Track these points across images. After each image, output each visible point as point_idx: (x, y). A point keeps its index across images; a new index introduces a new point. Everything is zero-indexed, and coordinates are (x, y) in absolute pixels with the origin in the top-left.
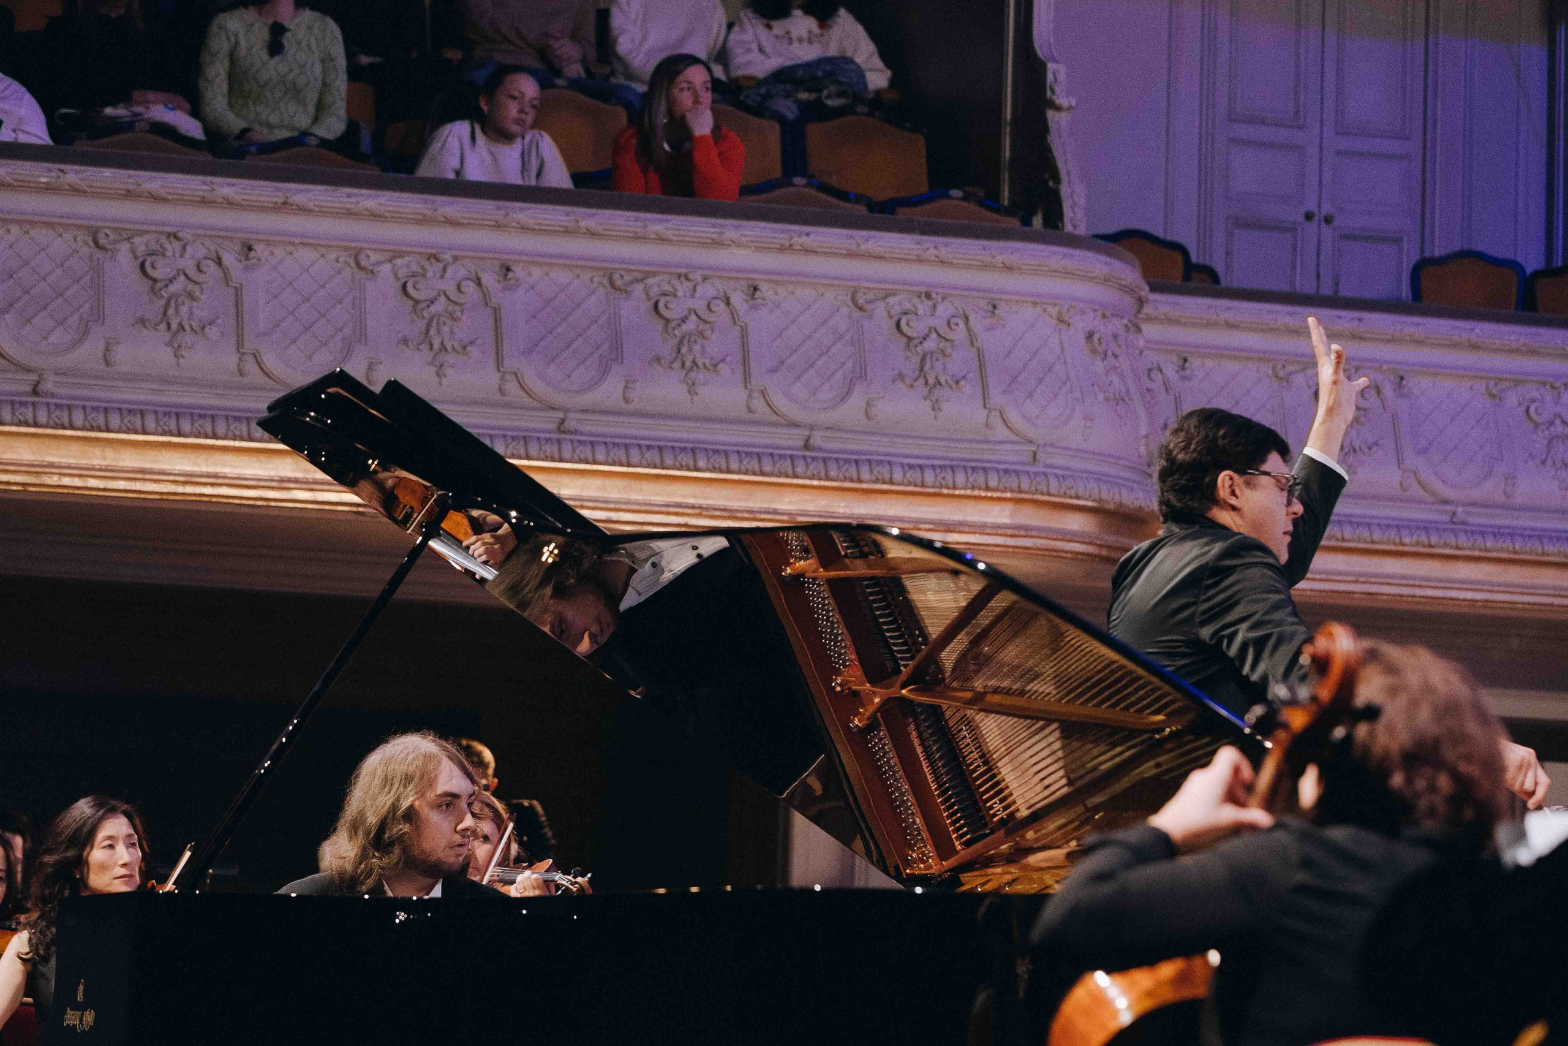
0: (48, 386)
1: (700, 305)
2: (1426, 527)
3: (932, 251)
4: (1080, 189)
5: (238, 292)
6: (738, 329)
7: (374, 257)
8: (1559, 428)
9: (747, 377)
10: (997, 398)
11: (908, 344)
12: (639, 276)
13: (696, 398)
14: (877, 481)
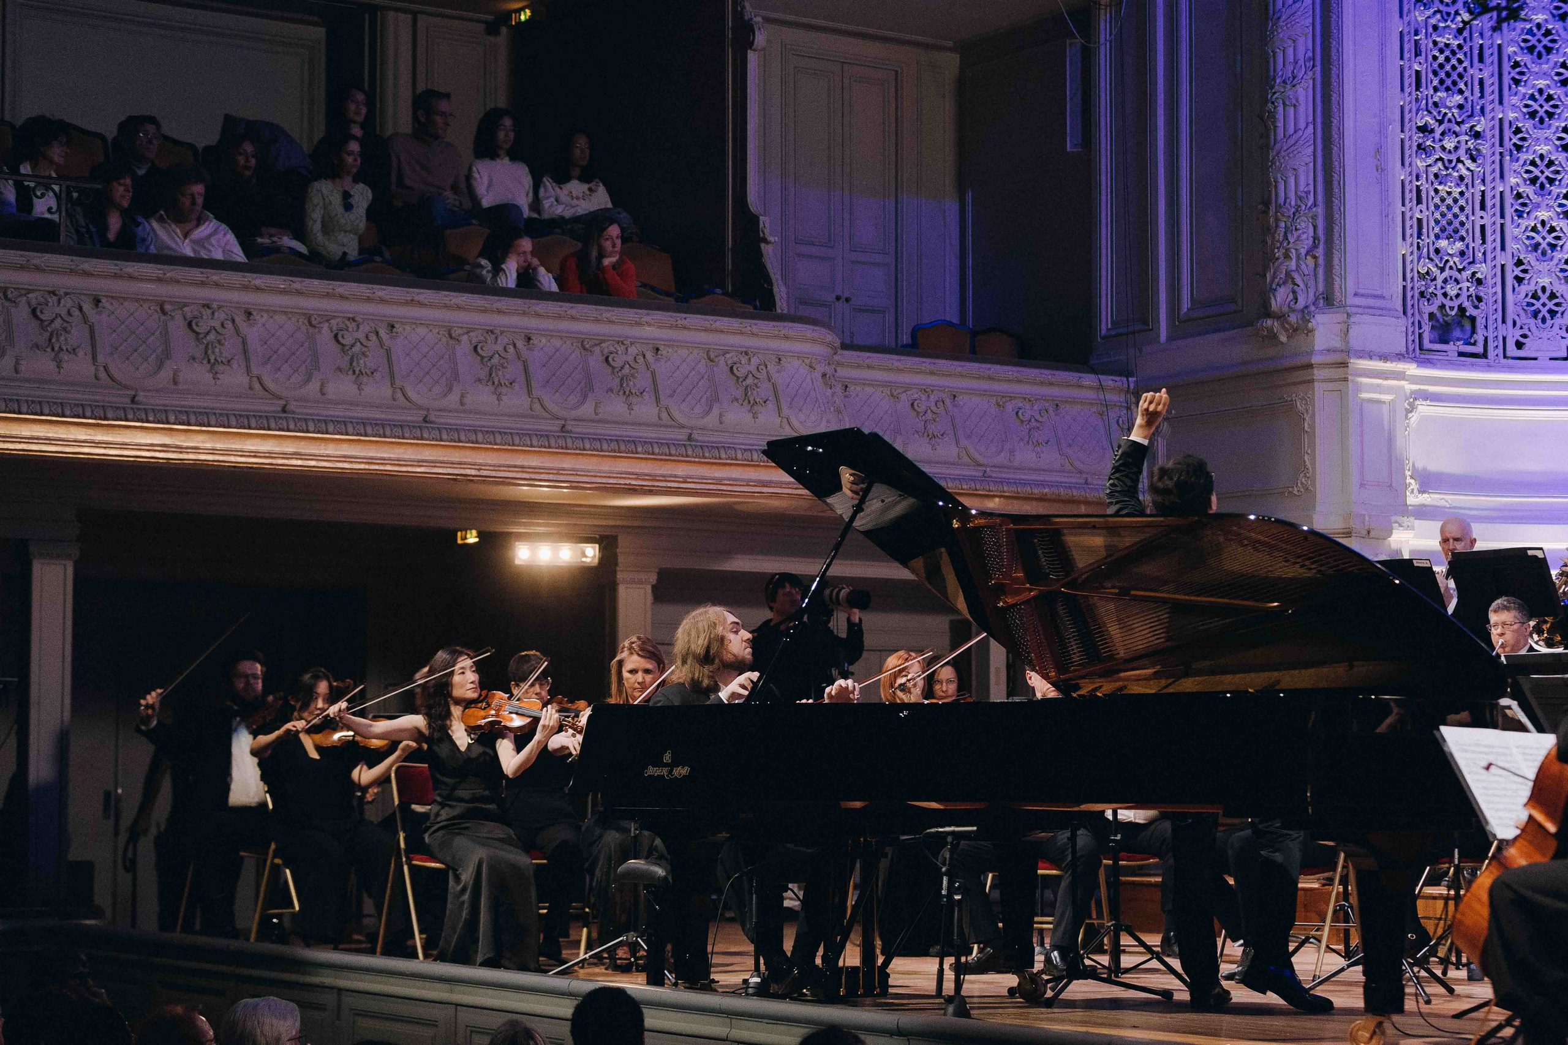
0: (291, 407)
1: (630, 359)
2: (973, 479)
3: (749, 328)
4: (783, 289)
5: (388, 352)
6: (649, 372)
7: (460, 331)
8: (1033, 424)
9: (658, 400)
10: (785, 411)
11: (737, 380)
12: (597, 342)
13: (632, 412)
14: (728, 458)
